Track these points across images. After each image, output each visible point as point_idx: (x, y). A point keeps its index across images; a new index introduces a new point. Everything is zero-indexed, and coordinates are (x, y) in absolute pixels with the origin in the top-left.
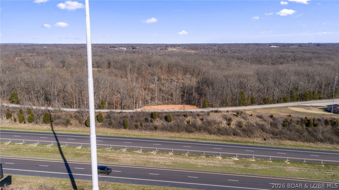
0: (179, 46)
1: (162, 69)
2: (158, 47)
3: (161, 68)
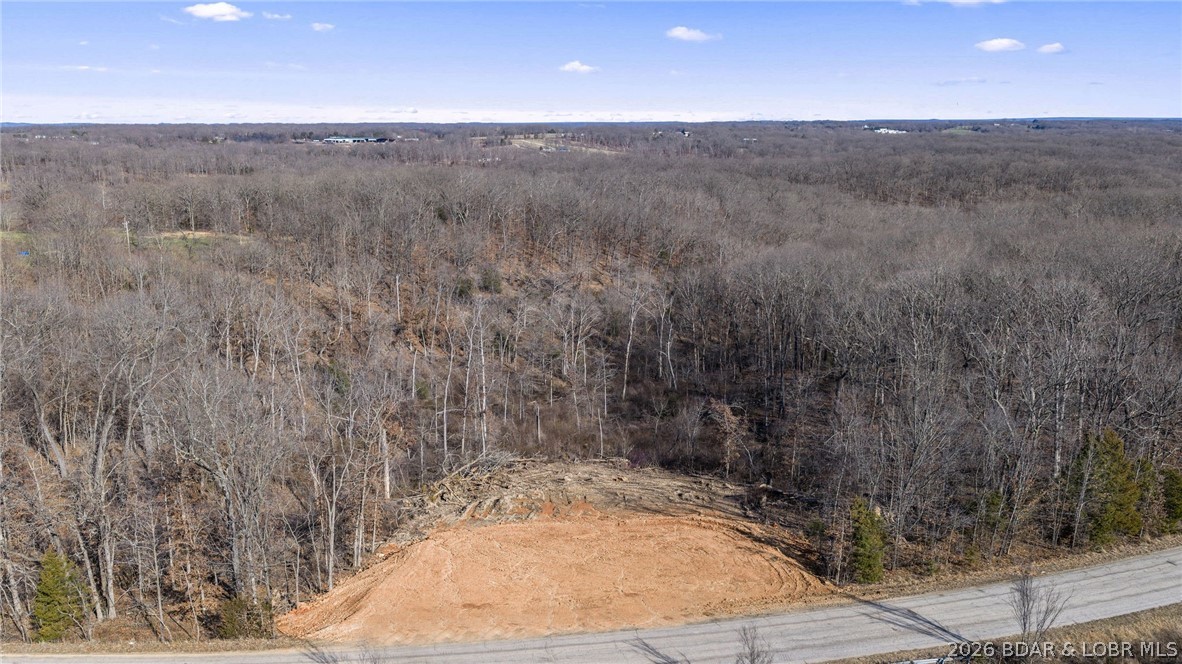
0: (552, 131)
1: (502, 233)
2: (475, 135)
3: (496, 225)
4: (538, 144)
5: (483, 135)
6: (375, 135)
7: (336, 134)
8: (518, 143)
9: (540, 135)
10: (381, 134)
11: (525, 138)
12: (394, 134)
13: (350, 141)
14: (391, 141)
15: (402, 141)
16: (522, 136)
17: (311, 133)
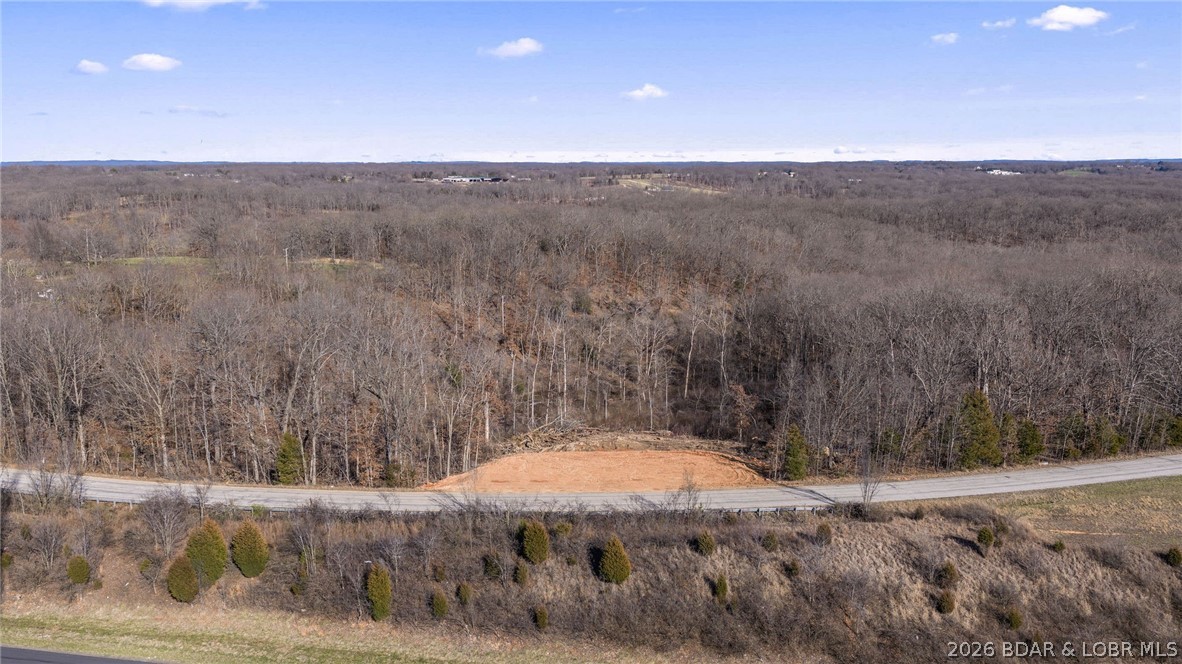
0: (659, 172)
1: (594, 263)
2: (584, 175)
3: (590, 258)
4: (644, 184)
5: (593, 175)
6: (491, 175)
7: (454, 174)
8: (626, 182)
9: (647, 175)
10: (496, 173)
11: (632, 178)
12: (508, 174)
13: (467, 180)
14: (505, 180)
15: (515, 180)
16: (629, 177)
17: (431, 173)
